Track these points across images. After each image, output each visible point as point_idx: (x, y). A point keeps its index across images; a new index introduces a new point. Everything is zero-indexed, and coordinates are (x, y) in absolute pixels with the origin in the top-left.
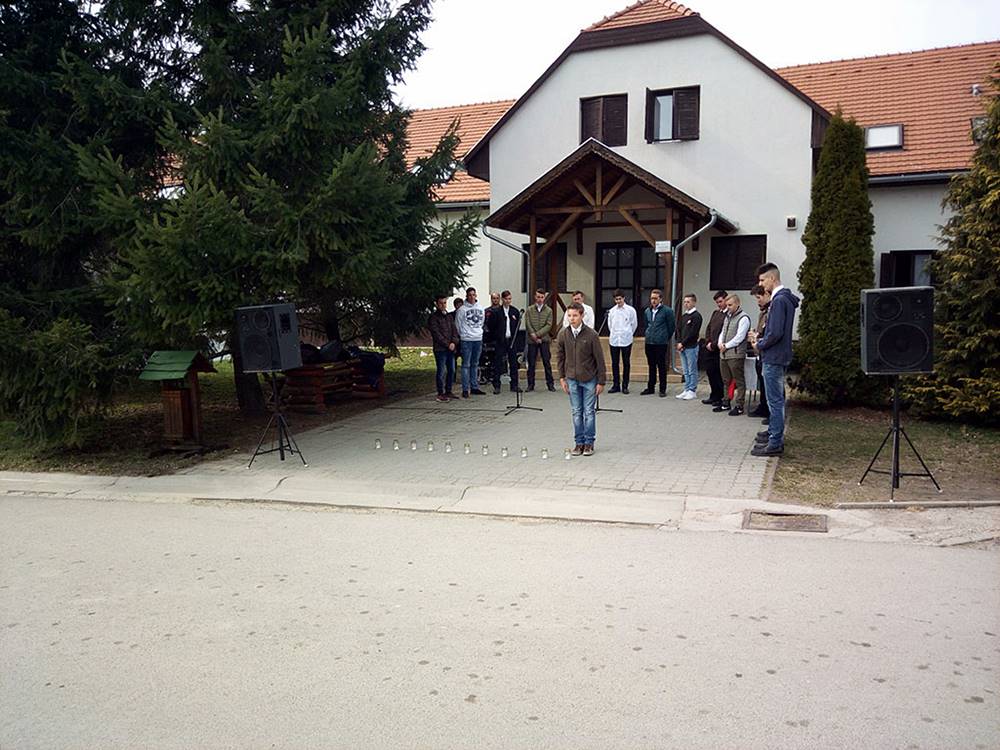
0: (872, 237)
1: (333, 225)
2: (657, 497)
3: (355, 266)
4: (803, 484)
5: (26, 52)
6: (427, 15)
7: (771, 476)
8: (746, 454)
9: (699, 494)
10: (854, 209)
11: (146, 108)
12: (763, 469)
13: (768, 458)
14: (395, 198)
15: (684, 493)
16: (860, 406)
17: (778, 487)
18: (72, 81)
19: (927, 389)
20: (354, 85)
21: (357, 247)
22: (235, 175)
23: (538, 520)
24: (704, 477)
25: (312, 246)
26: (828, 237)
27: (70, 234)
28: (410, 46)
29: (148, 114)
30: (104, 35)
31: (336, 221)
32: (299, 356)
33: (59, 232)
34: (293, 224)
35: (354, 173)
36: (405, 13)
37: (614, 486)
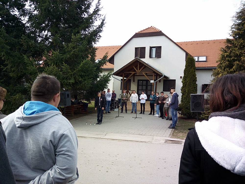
0: (197, 82)
1: (80, 75)
2: (147, 136)
3: (84, 84)
4: (179, 135)
5: (13, 34)
6: (102, 30)
7: (172, 133)
8: (167, 128)
9: (156, 136)
10: (192, 76)
11: (40, 48)
12: (171, 131)
13: (172, 129)
14: (93, 70)
15: (153, 136)
16: (193, 119)
17: (173, 135)
18: (24, 41)
19: (207, 115)
20: (85, 45)
21: (85, 80)
22: (59, 63)
23: (122, 141)
24: (158, 133)
25: (75, 80)
26: (187, 81)
27: (21, 74)
28: (98, 36)
29: (40, 49)
30: (30, 31)
31: (81, 74)
32: (71, 103)
33: (19, 73)
34: (71, 75)
35: (85, 64)
36: (97, 29)
37: (138, 134)
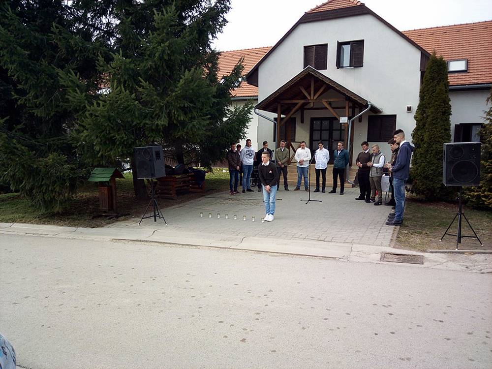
0: (450, 116)
2: (337, 244)
3: (191, 128)
4: (412, 240)
5: (37, 23)
6: (229, 6)
7: (396, 235)
9: (359, 244)
10: (441, 102)
11: (93, 51)
12: (392, 232)
13: (394, 226)
14: (211, 93)
15: (352, 243)
16: (442, 201)
17: (399, 241)
18: (58, 37)
19: (477, 193)
21: (193, 118)
23: (278, 254)
24: (361, 235)
25: (170, 118)
26: (427, 116)
27: (57, 112)
28: (220, 21)
31: (182, 106)
32: (164, 172)
33: (52, 110)
34: (161, 107)
35: (191, 82)
36: (218, 4)
37: (317, 239)
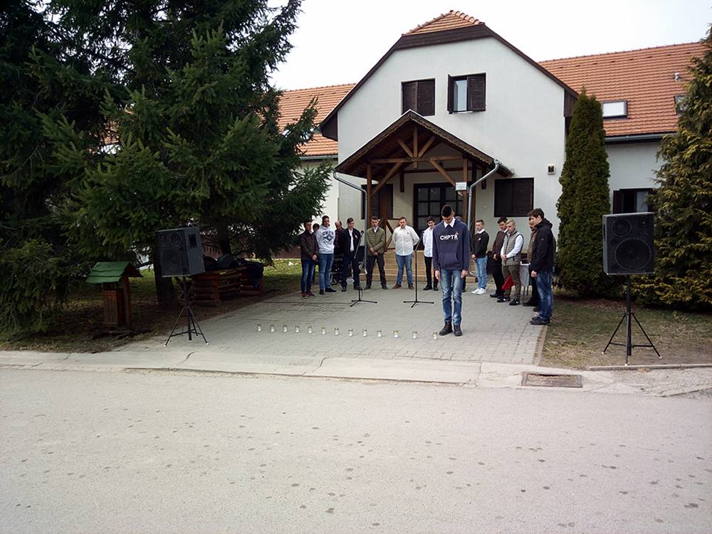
0: (608, 179)
1: (227, 172)
2: (459, 363)
3: (243, 201)
4: (564, 353)
5: (6, 48)
6: (294, 24)
7: (541, 347)
9: (490, 362)
10: (595, 159)
11: (92, 88)
12: (535, 342)
14: (272, 152)
15: (480, 361)
16: (601, 298)
17: (546, 355)
18: (39, 69)
19: (649, 285)
20: (241, 72)
21: (244, 188)
22: (155, 135)
23: (375, 381)
24: (493, 349)
25: (212, 187)
26: (577, 178)
27: (37, 178)
28: (281, 45)
29: (94, 92)
30: (62, 37)
31: (230, 170)
32: (203, 265)
33: (29, 177)
34: (199, 171)
35: (243, 135)
36: (278, 22)
37: (430, 356)
